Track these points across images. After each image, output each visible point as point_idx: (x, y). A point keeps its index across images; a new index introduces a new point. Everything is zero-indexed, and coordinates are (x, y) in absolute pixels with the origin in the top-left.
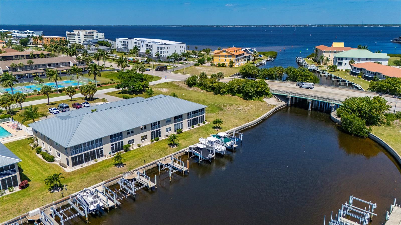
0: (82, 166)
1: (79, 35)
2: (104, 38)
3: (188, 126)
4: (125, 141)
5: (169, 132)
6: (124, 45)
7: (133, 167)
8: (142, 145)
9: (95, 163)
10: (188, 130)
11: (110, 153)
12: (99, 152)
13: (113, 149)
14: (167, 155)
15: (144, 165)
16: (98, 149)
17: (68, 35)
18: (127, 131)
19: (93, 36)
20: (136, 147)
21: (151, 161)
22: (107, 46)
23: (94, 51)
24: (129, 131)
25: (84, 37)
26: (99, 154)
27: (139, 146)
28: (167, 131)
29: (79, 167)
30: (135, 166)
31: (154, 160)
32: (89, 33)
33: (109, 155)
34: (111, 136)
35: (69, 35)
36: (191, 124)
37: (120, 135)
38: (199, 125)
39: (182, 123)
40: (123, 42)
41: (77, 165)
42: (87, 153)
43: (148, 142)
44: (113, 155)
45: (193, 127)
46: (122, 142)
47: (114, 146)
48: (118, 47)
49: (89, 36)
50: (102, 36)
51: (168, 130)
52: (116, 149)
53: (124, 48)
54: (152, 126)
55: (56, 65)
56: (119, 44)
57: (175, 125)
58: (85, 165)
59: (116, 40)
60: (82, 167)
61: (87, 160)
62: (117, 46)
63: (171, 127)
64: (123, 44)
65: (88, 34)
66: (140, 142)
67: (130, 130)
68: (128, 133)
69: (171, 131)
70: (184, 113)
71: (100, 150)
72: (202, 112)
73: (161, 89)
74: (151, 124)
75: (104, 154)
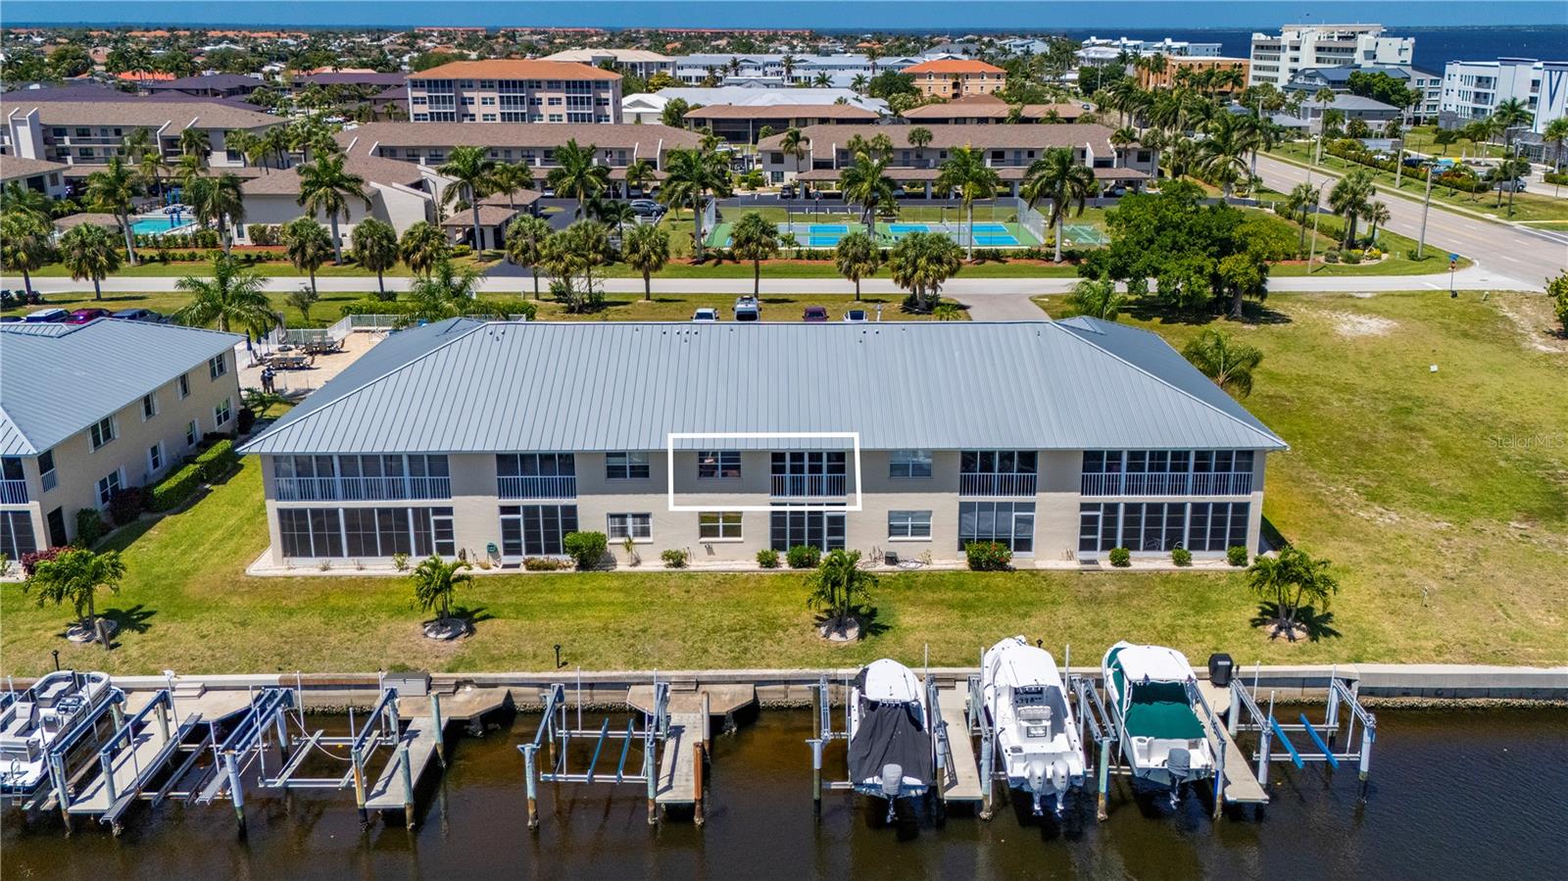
0: (325, 569)
1: (1297, 48)
2: (1409, 62)
3: (1086, 545)
4: (594, 511)
5: (909, 538)
6: (1477, 95)
7: (493, 659)
8: (694, 565)
9: (395, 572)
10: (1074, 565)
11: (492, 549)
12: (428, 527)
13: (509, 530)
14: (736, 662)
15: (550, 669)
16: (426, 510)
17: (1257, 47)
18: (609, 455)
19: (1353, 50)
20: (653, 564)
21: (607, 666)
22: (1393, 98)
23: (1310, 119)
24: (616, 462)
25: (1314, 55)
26: (428, 536)
27: (677, 560)
28: (893, 530)
29: (307, 567)
30: (496, 661)
31: (627, 664)
32: (1339, 38)
33: (483, 555)
34: (506, 461)
35: (1262, 47)
36: (1094, 531)
37: (557, 469)
38: (1181, 560)
39: (1031, 507)
40: (1480, 79)
41: (306, 553)
42: (363, 510)
43: (739, 557)
44: (505, 566)
45: (1120, 561)
46: (571, 511)
47: (520, 516)
48: (1448, 108)
49: (1337, 50)
50: (1400, 51)
51: (910, 523)
52: (532, 536)
53: (1475, 110)
54: (777, 469)
55: (1024, 156)
56: (1456, 92)
57: (965, 508)
58: (344, 567)
59: (1449, 69)
60: (326, 573)
61: (362, 546)
62: (1444, 99)
63: (929, 513)
64: (1473, 89)
65: (1336, 42)
66: (689, 541)
67: (622, 454)
68: (614, 472)
69: (928, 534)
70: (1051, 445)
71: (433, 518)
72: (1232, 473)
73: (1362, 319)
74: (778, 457)
75: (459, 542)
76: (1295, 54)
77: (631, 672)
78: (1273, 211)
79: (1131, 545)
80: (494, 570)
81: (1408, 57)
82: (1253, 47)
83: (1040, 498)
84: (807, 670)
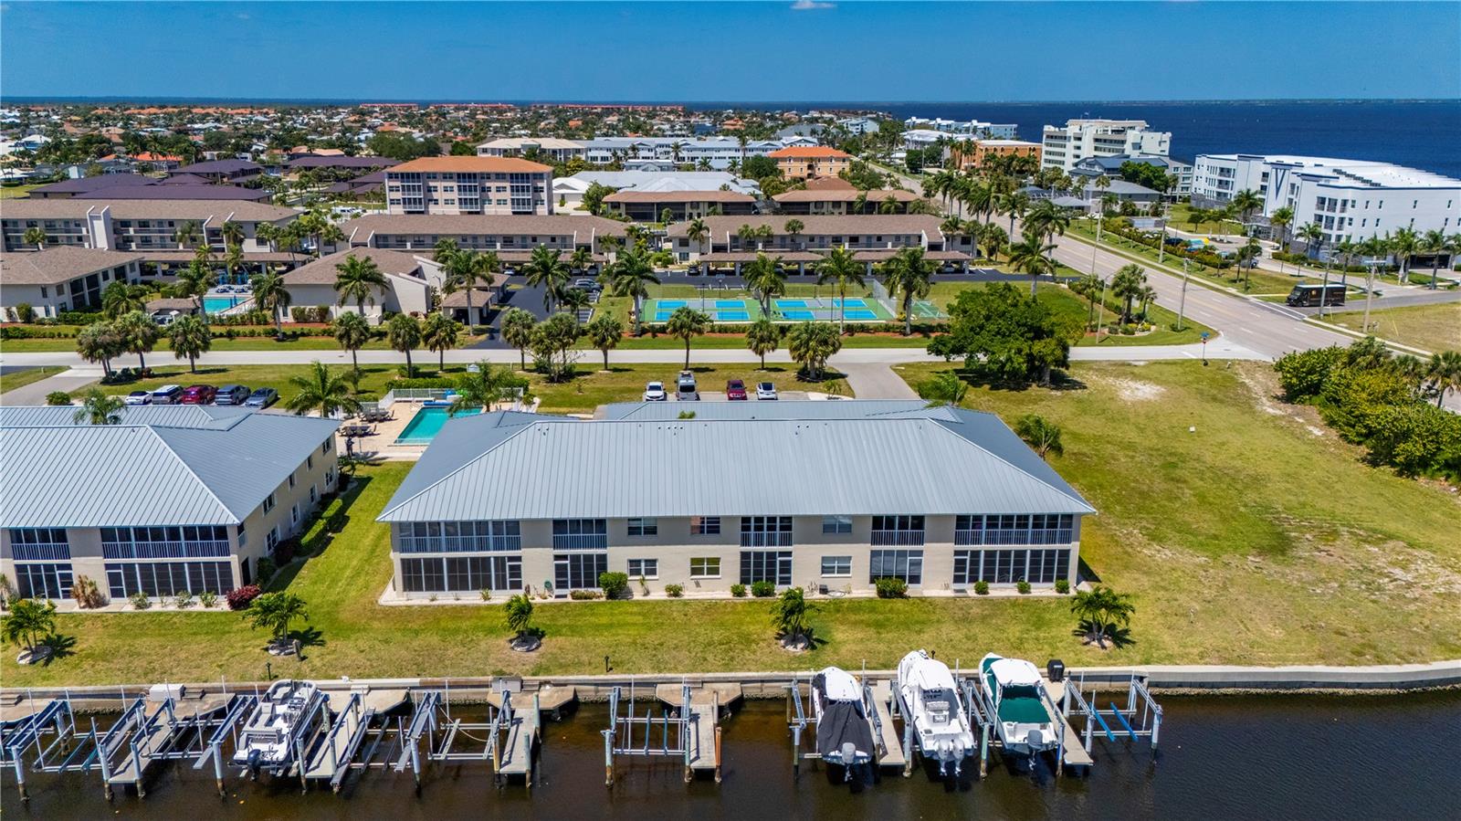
0: (433, 600)
1: (1080, 139)
2: (1167, 153)
3: (958, 579)
4: (618, 558)
5: (836, 575)
6: (1220, 182)
7: (561, 666)
8: (688, 595)
9: (481, 602)
10: (950, 593)
11: (548, 585)
12: (504, 570)
13: (560, 571)
14: (727, 668)
15: (601, 673)
16: (503, 558)
17: (1048, 137)
18: (629, 520)
19: (1123, 142)
20: (659, 594)
21: (640, 670)
22: (1155, 183)
23: (1091, 200)
24: (634, 524)
25: (1093, 145)
26: (504, 576)
27: (675, 591)
28: (825, 571)
29: (420, 599)
30: (564, 668)
31: (654, 669)
32: (1113, 131)
33: (542, 590)
34: (559, 525)
35: (1052, 137)
36: (963, 570)
37: (595, 529)
38: (1023, 590)
39: (920, 553)
40: (1222, 170)
41: (419, 588)
42: (460, 558)
43: (718, 589)
44: (557, 597)
45: (982, 590)
46: (603, 558)
47: (568, 562)
48: (1198, 191)
49: (1111, 141)
50: (1160, 143)
51: (836, 565)
52: (576, 575)
53: (1219, 194)
54: (746, 528)
55: (874, 240)
56: (1204, 179)
57: (874, 554)
58: (446, 598)
59: (1198, 160)
60: (434, 603)
61: (458, 584)
62: (1195, 184)
63: (850, 558)
64: (1217, 177)
65: (1110, 135)
66: (683, 578)
67: (639, 519)
68: (633, 531)
69: (849, 572)
70: (935, 512)
71: (508, 564)
72: (1058, 529)
73: (1139, 385)
74: (746, 520)
75: (525, 581)
76: (1078, 143)
77: (656, 675)
78: (1066, 286)
79: (988, 578)
80: (551, 600)
81: (1166, 147)
82: (1044, 136)
83: (925, 547)
84: (776, 673)
